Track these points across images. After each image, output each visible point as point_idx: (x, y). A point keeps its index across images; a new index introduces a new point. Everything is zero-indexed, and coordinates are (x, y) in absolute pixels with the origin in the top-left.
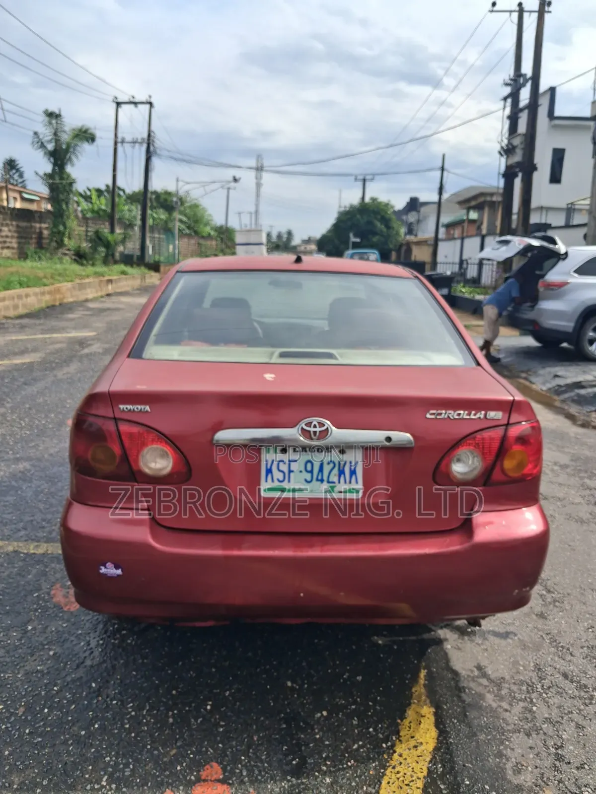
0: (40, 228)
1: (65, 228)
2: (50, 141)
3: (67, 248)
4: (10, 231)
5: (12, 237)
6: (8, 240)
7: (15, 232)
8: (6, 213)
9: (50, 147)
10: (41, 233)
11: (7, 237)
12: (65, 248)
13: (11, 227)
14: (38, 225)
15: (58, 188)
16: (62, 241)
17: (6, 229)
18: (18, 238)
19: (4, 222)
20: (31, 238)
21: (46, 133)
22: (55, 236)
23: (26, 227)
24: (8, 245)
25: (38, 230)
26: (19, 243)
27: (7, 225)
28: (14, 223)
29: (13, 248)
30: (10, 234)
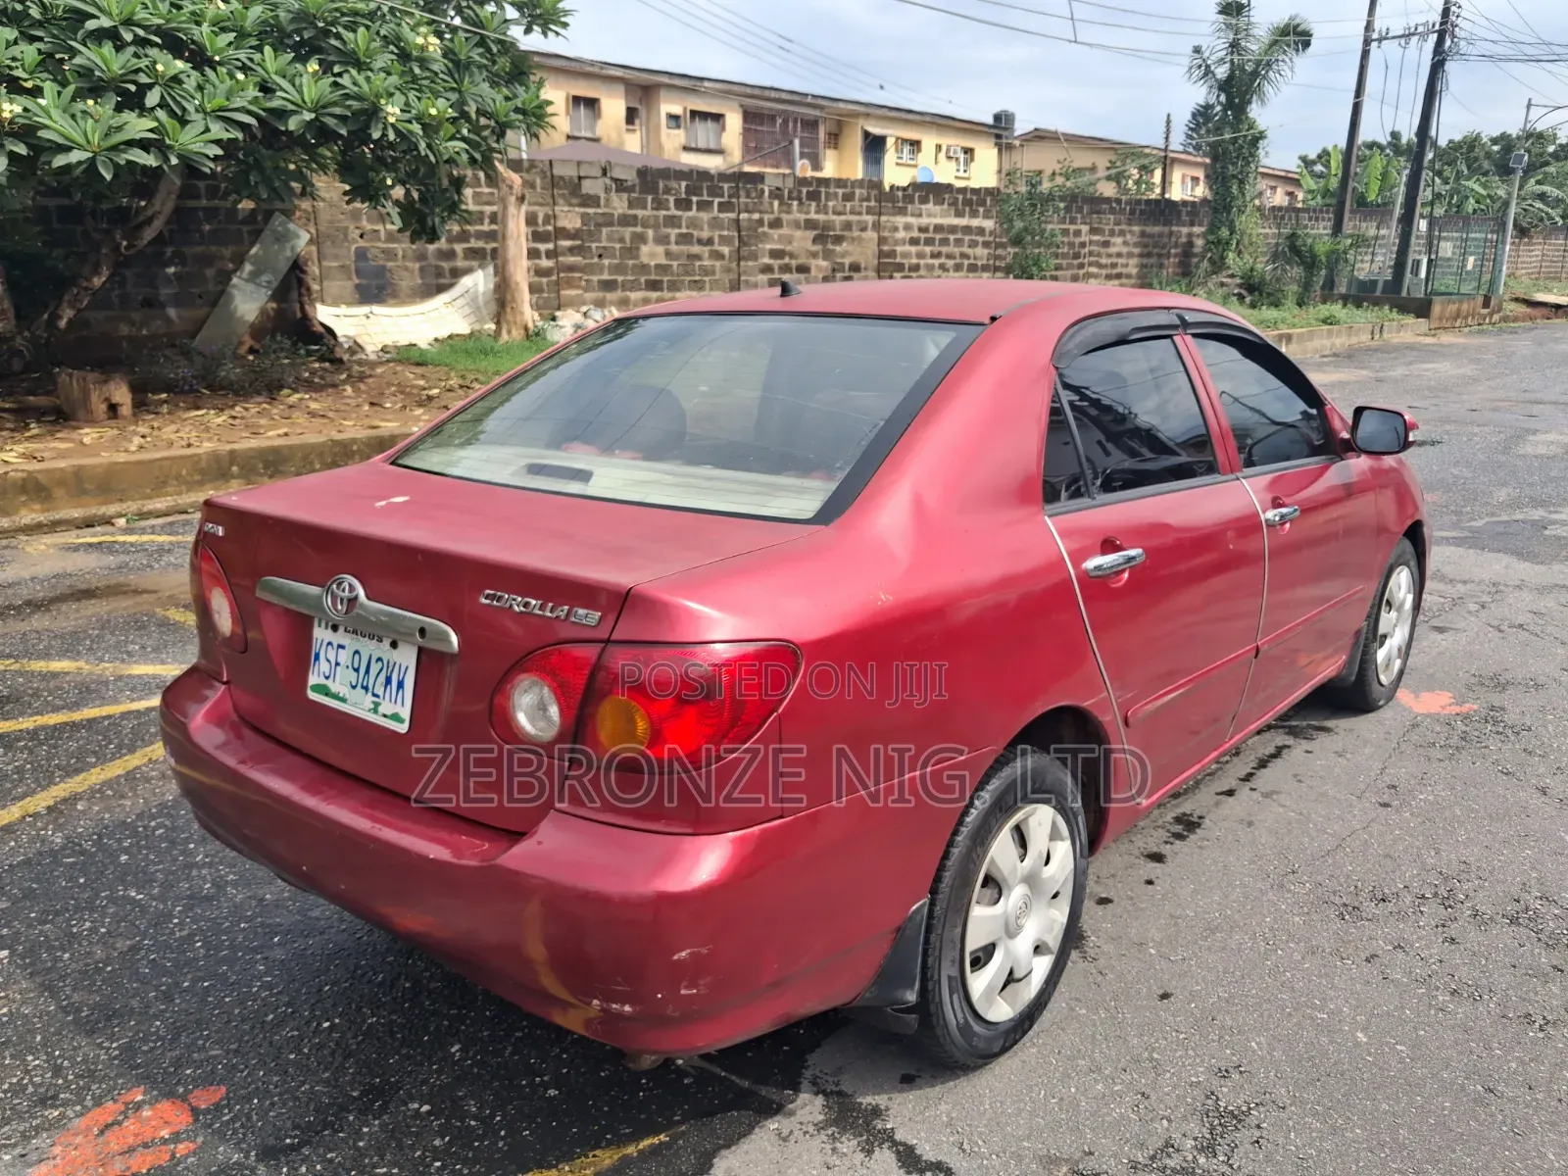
0: (1190, 235)
1: (1232, 232)
2: (1221, 61)
3: (1230, 272)
4: (1125, 243)
5: (1130, 255)
6: (1120, 261)
7: (1136, 245)
8: (1122, 211)
9: (1222, 72)
10: (1190, 244)
11: (1119, 255)
12: (1224, 273)
13: (1128, 237)
14: (1185, 230)
15: (1226, 152)
16: (1223, 258)
17: (1119, 240)
18: (1141, 255)
19: (1117, 228)
20: (1168, 255)
21: (1216, 46)
22: (1210, 250)
23: (1161, 235)
24: (1118, 270)
25: (1184, 240)
26: (1143, 266)
27: (1122, 233)
28: (1136, 229)
29: (1129, 276)
30: (1125, 250)
